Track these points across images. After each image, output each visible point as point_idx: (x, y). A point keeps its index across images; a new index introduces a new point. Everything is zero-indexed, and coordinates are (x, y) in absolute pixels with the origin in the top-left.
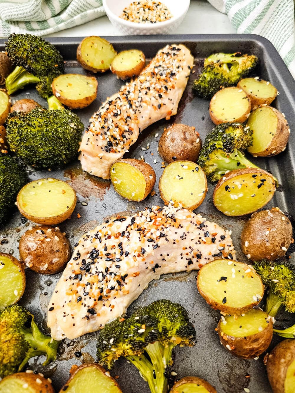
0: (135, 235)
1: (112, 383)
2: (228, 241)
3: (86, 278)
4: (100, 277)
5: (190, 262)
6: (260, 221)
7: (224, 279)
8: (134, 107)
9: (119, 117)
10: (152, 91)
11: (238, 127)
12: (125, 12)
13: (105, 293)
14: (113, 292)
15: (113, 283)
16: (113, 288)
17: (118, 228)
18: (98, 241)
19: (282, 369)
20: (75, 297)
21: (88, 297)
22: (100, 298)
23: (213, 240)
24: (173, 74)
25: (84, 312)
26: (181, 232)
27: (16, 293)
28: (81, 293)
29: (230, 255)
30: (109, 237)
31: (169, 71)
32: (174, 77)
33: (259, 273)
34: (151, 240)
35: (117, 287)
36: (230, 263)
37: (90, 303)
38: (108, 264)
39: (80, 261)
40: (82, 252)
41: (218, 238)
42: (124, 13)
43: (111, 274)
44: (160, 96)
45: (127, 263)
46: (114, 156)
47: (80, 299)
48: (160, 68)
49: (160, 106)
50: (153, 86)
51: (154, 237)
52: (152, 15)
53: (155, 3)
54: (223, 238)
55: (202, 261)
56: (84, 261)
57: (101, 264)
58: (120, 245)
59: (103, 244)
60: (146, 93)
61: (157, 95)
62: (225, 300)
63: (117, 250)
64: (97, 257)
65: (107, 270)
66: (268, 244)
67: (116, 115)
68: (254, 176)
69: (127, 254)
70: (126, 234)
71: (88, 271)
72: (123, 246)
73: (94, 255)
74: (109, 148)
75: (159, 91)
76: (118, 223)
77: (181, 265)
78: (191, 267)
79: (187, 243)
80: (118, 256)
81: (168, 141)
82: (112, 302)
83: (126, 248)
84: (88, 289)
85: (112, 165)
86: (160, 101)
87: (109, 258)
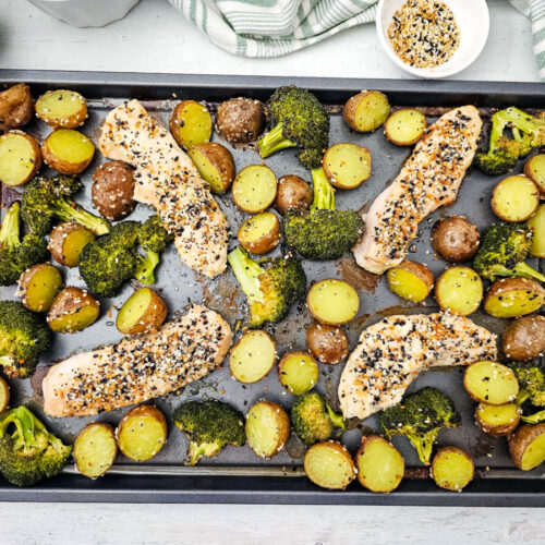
0: (417, 342)
1: (395, 450)
2: (493, 343)
3: (370, 372)
4: (384, 373)
5: (458, 360)
6: (525, 330)
7: (487, 379)
8: (418, 206)
9: (403, 220)
10: (436, 183)
11: (521, 233)
12: (396, 19)
13: (389, 385)
14: (395, 385)
15: (395, 378)
16: (395, 383)
17: (399, 332)
18: (381, 342)
19: (523, 447)
20: (362, 387)
21: (373, 388)
22: (384, 390)
23: (481, 345)
24: (460, 159)
25: (371, 399)
26: (457, 341)
27: (312, 382)
28: (367, 384)
29: (493, 355)
30: (392, 340)
31: (456, 155)
32: (461, 162)
33: (516, 376)
34: (431, 349)
35: (399, 382)
36: (493, 364)
37: (377, 393)
38: (391, 363)
39: (366, 359)
40: (367, 351)
41: (485, 342)
42: (393, 21)
43: (395, 371)
44: (445, 189)
45: (410, 365)
46: (397, 262)
47: (365, 388)
48: (447, 150)
49: (441, 198)
50: (439, 176)
51: (434, 346)
52: (432, 32)
53: (437, 6)
54: (489, 341)
55: (468, 360)
56: (369, 359)
57: (385, 363)
58: (403, 348)
59: (386, 345)
60: (430, 185)
61: (441, 188)
62: (487, 398)
63: (399, 353)
64: (381, 355)
65: (390, 368)
66: (528, 352)
67: (401, 217)
68: (529, 292)
69: (410, 358)
70: (408, 340)
71: (373, 366)
72: (405, 349)
73: (378, 354)
74: (393, 255)
75: (443, 182)
76: (398, 326)
77: (449, 361)
78: (458, 363)
79: (459, 349)
80: (400, 357)
81: (447, 240)
82: (393, 392)
83: (407, 352)
84: (373, 381)
85: (393, 268)
86: (444, 194)
87: (392, 358)
